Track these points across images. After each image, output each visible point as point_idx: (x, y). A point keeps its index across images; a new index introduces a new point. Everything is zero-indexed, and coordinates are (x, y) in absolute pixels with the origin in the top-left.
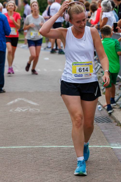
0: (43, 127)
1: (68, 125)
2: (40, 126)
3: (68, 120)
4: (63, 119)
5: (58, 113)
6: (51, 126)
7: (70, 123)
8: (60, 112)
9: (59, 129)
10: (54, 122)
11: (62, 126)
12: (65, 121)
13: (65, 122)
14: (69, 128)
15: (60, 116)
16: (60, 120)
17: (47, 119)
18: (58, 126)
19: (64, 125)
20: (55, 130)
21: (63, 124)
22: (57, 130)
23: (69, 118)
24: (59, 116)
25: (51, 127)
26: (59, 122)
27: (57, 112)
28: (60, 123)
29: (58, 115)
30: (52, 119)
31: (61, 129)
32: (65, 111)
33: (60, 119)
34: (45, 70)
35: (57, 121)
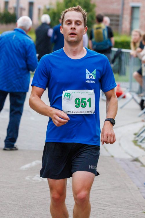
1: (112, 207)
2: (71, 205)
3: (112, 201)
4: (104, 198)
7: (115, 205)
8: (99, 186)
9: (99, 214)
11: (104, 209)
12: (107, 202)
13: (107, 203)
14: (114, 213)
15: (100, 194)
16: (100, 199)
18: (99, 208)
19: (107, 208)
20: (94, 214)
21: (105, 206)
22: (97, 215)
23: (112, 198)
24: (97, 194)
26: (99, 202)
28: (100, 203)
31: (103, 213)
32: (106, 185)
33: (100, 198)
35: (96, 201)
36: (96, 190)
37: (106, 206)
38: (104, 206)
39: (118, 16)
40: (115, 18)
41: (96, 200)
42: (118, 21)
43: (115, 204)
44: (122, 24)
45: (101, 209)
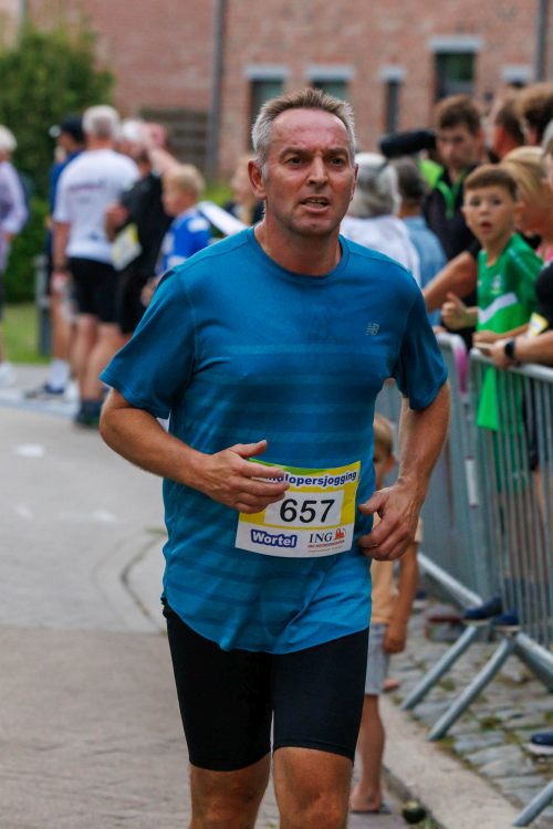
0: (18, 816)
5: (101, 748)
6: (60, 816)
7: (164, 804)
10: (75, 793)
11: (121, 818)
12: (136, 792)
13: (136, 798)
16: (111, 784)
17: (39, 778)
18: (104, 816)
24: (103, 765)
25: (64, 820)
26: (106, 794)
27: (92, 743)
28: (108, 798)
29: (101, 758)
30: (65, 778)
33: (108, 780)
34: (24, 511)
35: (96, 792)
36: (99, 753)
37: (132, 808)
38: (125, 808)
39: (201, 118)
40: (189, 126)
41: (97, 787)
42: (201, 135)
43: (167, 800)
44: (217, 146)
45: (111, 816)
